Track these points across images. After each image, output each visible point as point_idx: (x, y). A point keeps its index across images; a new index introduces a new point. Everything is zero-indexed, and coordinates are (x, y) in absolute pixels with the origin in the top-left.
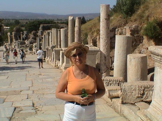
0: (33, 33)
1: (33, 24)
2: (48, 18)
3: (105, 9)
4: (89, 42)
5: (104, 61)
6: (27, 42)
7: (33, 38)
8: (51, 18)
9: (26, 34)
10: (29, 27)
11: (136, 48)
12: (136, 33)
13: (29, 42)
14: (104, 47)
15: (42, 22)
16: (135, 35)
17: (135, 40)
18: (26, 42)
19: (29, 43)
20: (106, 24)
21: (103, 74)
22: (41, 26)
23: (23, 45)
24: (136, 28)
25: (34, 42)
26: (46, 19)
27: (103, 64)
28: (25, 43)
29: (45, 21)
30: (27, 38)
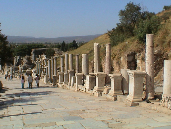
0: (27, 58)
1: (22, 48)
2: (36, 42)
3: (151, 38)
4: (103, 66)
5: (150, 82)
6: (21, 67)
7: (26, 63)
8: (39, 42)
9: (18, 59)
10: (18, 51)
11: (159, 71)
12: (159, 57)
13: (23, 67)
14: (150, 71)
15: (31, 46)
16: (158, 59)
17: (159, 63)
18: (19, 67)
19: (23, 69)
20: (151, 51)
21: (149, 94)
22: (33, 50)
23: (17, 71)
24: (159, 53)
25: (28, 67)
26: (33, 43)
27: (149, 85)
28: (18, 69)
29: (35, 45)
30: (19, 63)
